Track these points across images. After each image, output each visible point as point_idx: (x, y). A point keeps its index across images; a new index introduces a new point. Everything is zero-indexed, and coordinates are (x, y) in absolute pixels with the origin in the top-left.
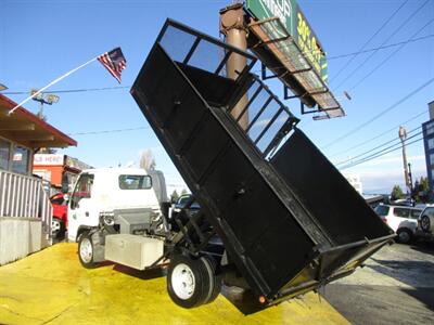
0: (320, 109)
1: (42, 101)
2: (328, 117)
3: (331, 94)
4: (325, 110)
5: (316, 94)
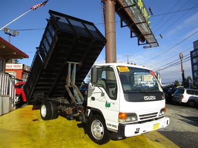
0: (147, 43)
1: (10, 34)
2: (151, 47)
3: (153, 35)
4: (149, 43)
5: (146, 35)
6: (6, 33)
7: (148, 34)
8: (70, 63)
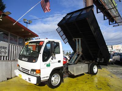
0: (116, 23)
1: (27, 23)
2: (119, 25)
3: (121, 17)
4: (117, 23)
5: (115, 17)
6: (25, 22)
7: (117, 17)
8: (77, 39)
